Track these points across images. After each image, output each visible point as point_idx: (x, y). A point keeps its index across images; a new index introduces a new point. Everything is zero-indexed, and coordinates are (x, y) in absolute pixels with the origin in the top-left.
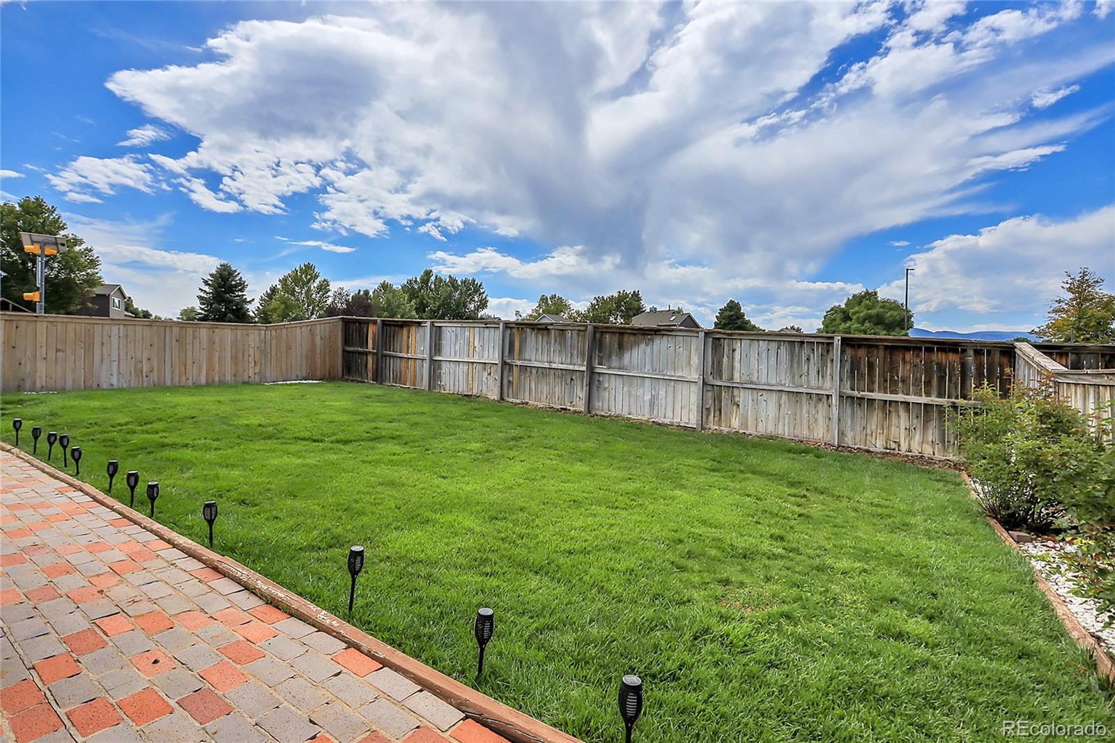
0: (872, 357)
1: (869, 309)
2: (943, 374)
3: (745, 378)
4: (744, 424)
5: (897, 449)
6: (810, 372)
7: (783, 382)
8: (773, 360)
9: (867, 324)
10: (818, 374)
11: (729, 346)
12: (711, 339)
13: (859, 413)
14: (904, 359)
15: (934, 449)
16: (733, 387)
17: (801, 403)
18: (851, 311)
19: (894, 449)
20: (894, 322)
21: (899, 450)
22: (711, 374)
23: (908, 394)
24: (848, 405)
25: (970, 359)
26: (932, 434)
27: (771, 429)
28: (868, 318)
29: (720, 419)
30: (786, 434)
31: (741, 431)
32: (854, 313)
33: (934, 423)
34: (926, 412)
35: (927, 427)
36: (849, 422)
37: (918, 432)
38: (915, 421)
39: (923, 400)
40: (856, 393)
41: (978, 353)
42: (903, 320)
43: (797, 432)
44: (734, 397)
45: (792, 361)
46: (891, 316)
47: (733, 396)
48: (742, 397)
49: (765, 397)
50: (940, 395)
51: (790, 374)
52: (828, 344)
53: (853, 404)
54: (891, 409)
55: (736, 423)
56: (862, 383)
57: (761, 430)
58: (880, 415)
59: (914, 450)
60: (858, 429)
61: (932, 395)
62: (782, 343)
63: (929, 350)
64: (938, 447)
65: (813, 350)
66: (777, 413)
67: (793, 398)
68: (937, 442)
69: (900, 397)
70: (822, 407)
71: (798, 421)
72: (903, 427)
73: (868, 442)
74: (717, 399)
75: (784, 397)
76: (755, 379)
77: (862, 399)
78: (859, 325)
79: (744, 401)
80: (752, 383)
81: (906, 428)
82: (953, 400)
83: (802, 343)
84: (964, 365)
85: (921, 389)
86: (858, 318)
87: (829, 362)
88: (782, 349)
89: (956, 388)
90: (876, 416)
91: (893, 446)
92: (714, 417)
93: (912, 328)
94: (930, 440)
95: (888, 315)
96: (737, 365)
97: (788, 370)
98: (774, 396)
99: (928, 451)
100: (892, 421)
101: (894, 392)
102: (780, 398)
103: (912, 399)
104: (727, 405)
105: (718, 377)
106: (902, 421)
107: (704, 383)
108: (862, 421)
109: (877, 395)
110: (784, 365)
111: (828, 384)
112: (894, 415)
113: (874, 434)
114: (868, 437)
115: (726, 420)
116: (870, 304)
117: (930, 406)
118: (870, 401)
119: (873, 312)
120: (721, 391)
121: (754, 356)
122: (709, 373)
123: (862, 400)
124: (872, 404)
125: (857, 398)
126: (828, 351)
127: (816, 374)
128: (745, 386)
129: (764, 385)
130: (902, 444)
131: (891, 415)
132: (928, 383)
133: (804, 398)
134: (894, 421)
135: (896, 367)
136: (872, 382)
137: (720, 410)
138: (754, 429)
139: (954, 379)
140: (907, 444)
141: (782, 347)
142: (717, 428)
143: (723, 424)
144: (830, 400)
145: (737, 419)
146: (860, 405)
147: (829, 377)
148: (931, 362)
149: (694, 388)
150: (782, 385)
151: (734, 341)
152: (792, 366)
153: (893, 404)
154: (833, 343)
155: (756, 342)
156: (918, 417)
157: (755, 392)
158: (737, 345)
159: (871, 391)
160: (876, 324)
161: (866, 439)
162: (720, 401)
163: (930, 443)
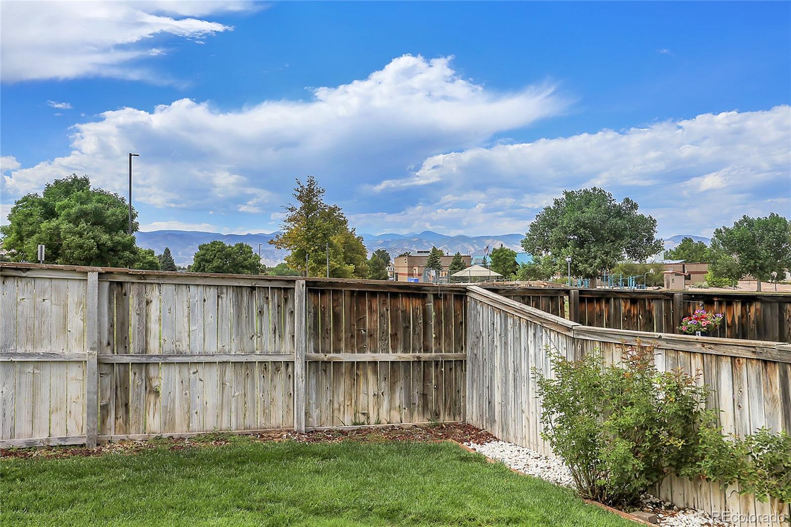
0: (337, 306)
1: (82, 203)
2: (408, 324)
3: (168, 347)
4: (169, 422)
5: (366, 422)
6: (264, 332)
7: (227, 349)
8: (211, 318)
9: (83, 225)
10: (275, 332)
11: (139, 295)
12: (107, 284)
13: (325, 383)
14: (370, 307)
15: (401, 414)
16: (147, 364)
17: (253, 378)
18: (58, 204)
19: (363, 424)
20: (116, 222)
21: (368, 424)
22: (109, 344)
23: (375, 352)
24: (312, 373)
25: (431, 305)
26: (399, 397)
27: (210, 424)
28: (83, 214)
29: (126, 422)
30: (234, 427)
31: (166, 435)
32: (63, 208)
33: (401, 384)
34: (394, 371)
35: (394, 390)
36: (314, 396)
37: (386, 397)
38: (383, 384)
39: (391, 357)
40: (321, 356)
41: (436, 297)
42: (126, 220)
43: (248, 422)
44: (150, 379)
45: (239, 316)
46: (113, 215)
47: (148, 379)
48: (163, 378)
49: (200, 375)
50: (406, 350)
51: (237, 335)
52: (286, 290)
53: (317, 371)
54: (358, 372)
55: (154, 423)
56: (327, 341)
57: (196, 427)
58: (348, 382)
59: (384, 421)
60: (325, 403)
61: (399, 350)
62: (225, 290)
63: (394, 295)
64: (405, 412)
65: (267, 298)
66: (219, 397)
67: (243, 371)
68: (404, 406)
69: (367, 356)
70: (280, 379)
71: (249, 405)
72: (371, 394)
73: (335, 418)
74: (122, 387)
75: (229, 372)
76: (184, 348)
77: (326, 363)
78: (71, 225)
79: (167, 384)
80: (180, 354)
81: (374, 394)
82: (417, 354)
83: (253, 288)
84: (425, 312)
85: (388, 343)
86: (69, 215)
87: (287, 315)
88: (224, 299)
89: (419, 339)
90: (344, 384)
91: (362, 419)
92: (116, 418)
93: (136, 230)
94: (397, 404)
95: (109, 212)
96: (154, 327)
97: (234, 330)
98: (215, 371)
99: (396, 417)
100: (360, 389)
101: (361, 350)
102: (223, 375)
103: (381, 357)
104: (138, 395)
105: (121, 349)
106: (370, 385)
107: (100, 363)
108: (329, 392)
109: (345, 357)
110: (228, 324)
111: (287, 347)
112: (362, 380)
113: (342, 408)
114: (336, 413)
115: (137, 422)
116: (84, 195)
117: (396, 363)
118: (338, 364)
119: (89, 207)
120: (127, 373)
121: (181, 310)
122: (105, 342)
123: (328, 365)
124: (339, 368)
125: (323, 362)
126: (286, 300)
127: (272, 332)
128: (170, 359)
129: (200, 355)
130: (371, 415)
131: (359, 380)
132: (394, 336)
133: (257, 370)
134: (362, 387)
135: (363, 318)
136: (338, 339)
137: (127, 405)
138: (185, 428)
139: (417, 329)
140: (376, 414)
141: (224, 296)
142: (123, 436)
143: (133, 430)
144: (290, 369)
145: (157, 416)
146: (325, 371)
147: (288, 336)
148: (397, 311)
149: (75, 372)
150: (225, 354)
151: (149, 287)
152: (238, 323)
153: (361, 366)
154: (294, 289)
155: (184, 287)
156: (385, 379)
157: (185, 369)
158: (154, 294)
159: (337, 350)
160: (93, 224)
161: (333, 416)
162: (127, 389)
163: (398, 409)
